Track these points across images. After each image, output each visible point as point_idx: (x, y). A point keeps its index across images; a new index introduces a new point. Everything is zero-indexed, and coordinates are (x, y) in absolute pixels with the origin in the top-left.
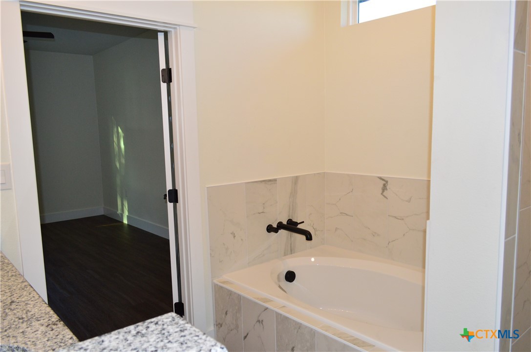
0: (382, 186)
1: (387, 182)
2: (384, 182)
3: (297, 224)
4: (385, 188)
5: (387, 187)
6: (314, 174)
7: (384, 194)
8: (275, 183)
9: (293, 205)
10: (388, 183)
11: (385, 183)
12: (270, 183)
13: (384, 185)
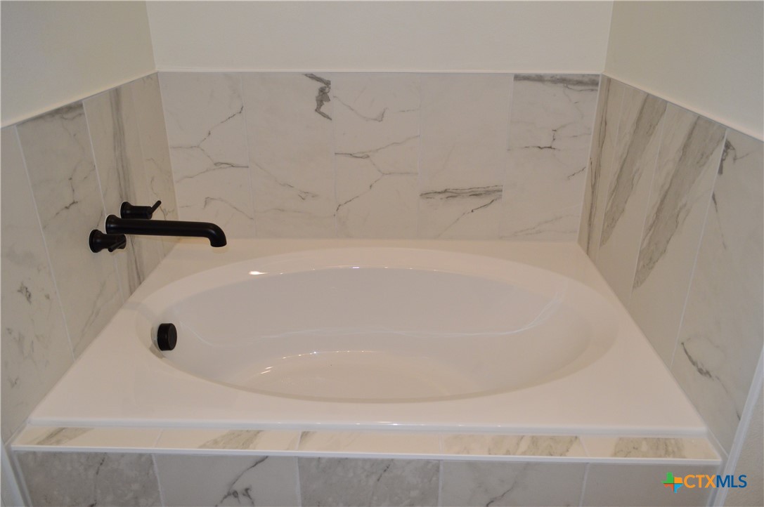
0: (316, 93)
1: (328, 83)
2: (320, 85)
3: (148, 211)
4: (323, 97)
5: (329, 94)
6: (143, 78)
7: (323, 109)
8: (80, 115)
9: (123, 166)
10: (331, 86)
11: (323, 85)
12: (69, 115)
13: (322, 91)
